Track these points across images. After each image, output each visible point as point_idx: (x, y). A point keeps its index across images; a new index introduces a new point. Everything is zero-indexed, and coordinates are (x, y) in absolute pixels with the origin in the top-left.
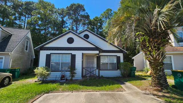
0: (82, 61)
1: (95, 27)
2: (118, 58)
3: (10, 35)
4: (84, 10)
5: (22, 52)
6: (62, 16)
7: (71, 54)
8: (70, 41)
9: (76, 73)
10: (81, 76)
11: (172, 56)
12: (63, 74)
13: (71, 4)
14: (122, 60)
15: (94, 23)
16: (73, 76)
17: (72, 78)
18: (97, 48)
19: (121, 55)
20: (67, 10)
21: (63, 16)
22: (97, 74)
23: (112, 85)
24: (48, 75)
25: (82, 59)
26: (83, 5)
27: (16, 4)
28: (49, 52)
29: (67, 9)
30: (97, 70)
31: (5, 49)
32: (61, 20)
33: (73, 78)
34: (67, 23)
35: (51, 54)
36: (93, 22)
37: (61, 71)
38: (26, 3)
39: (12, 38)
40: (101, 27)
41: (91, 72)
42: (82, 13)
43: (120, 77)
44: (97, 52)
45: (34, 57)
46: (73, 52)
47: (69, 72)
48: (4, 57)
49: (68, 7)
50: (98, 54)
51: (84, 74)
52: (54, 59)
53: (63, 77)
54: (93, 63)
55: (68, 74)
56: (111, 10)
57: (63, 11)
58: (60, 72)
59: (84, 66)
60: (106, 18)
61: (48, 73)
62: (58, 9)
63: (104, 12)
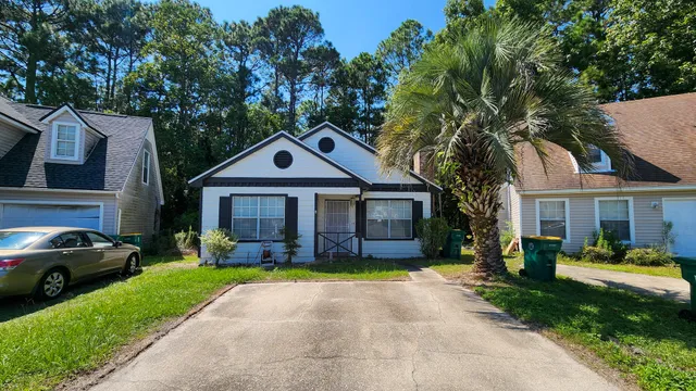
0: (316, 215)
1: (358, 93)
2: (418, 206)
3: (101, 139)
4: (319, 31)
5: (137, 187)
6: (239, 51)
7: (286, 195)
8: (283, 160)
9: (300, 246)
10: (313, 255)
11: (567, 200)
12: (268, 249)
13: (273, 12)
14: (427, 212)
15: (354, 77)
16: (292, 253)
17: (290, 258)
18: (353, 181)
19: (425, 198)
20: (260, 35)
21: (241, 49)
22: (355, 250)
23: (387, 271)
24: (233, 248)
25: (316, 209)
26: (314, 14)
27: (79, 12)
28: (226, 191)
29: (259, 29)
30: (355, 240)
31: (103, 182)
32: (236, 66)
33: (294, 260)
34: (257, 80)
35: (232, 195)
36: (353, 75)
37: (259, 241)
38: (113, 6)
39: (111, 148)
40: (379, 91)
41: (338, 245)
42: (311, 43)
43: (419, 258)
44: (356, 191)
45: (162, 202)
46: (292, 192)
47: (283, 244)
48: (102, 204)
49: (260, 20)
50: (357, 196)
51: (321, 250)
52: (240, 210)
53: (267, 254)
54: (345, 221)
55: (279, 249)
56: (419, 26)
57: (242, 37)
58: (260, 244)
59: (321, 229)
60: (400, 55)
61: (232, 243)
62: (223, 24)
63: (393, 35)
